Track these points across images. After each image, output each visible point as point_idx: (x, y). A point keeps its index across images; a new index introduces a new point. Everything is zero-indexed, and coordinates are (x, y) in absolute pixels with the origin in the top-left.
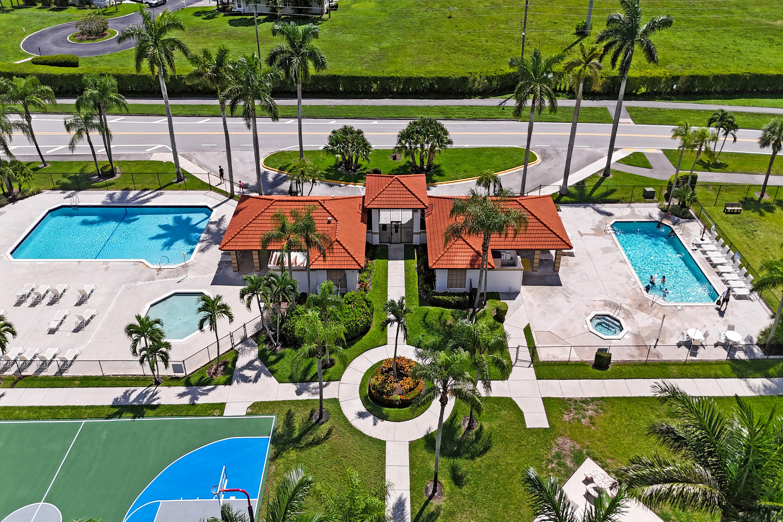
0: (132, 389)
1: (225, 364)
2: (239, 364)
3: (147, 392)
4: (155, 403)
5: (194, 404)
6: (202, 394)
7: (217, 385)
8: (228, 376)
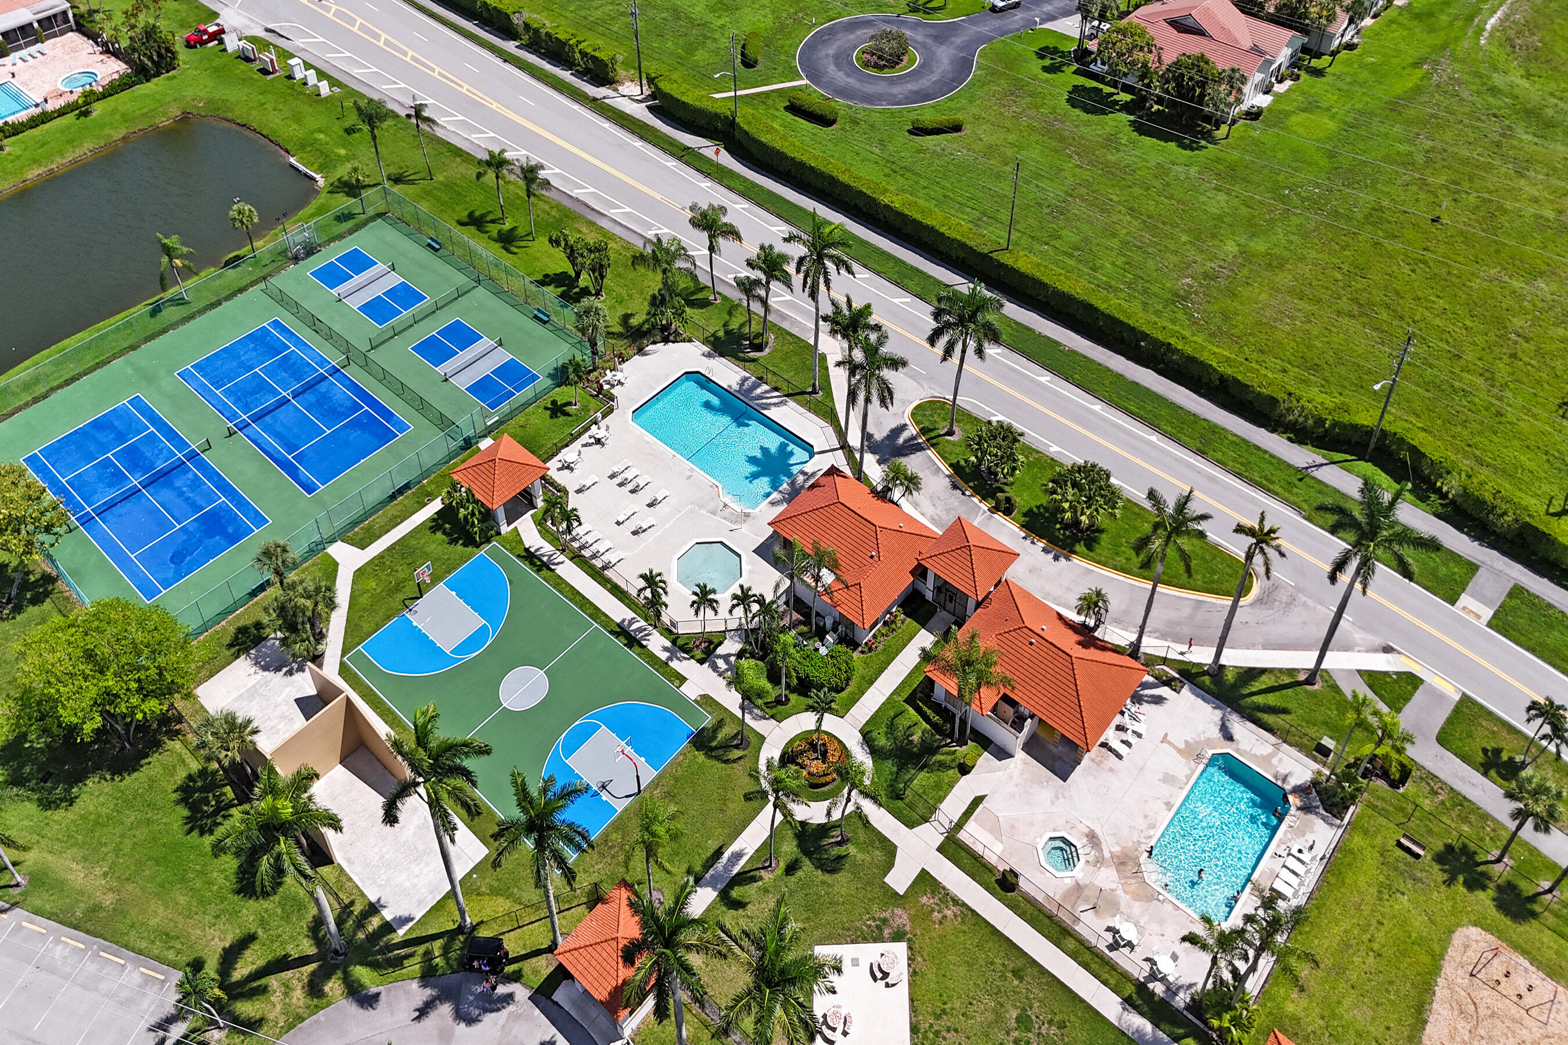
0: (639, 618)
1: (711, 642)
2: (720, 651)
3: (645, 629)
4: (644, 643)
5: (667, 664)
6: (678, 659)
7: (692, 657)
8: (703, 656)
